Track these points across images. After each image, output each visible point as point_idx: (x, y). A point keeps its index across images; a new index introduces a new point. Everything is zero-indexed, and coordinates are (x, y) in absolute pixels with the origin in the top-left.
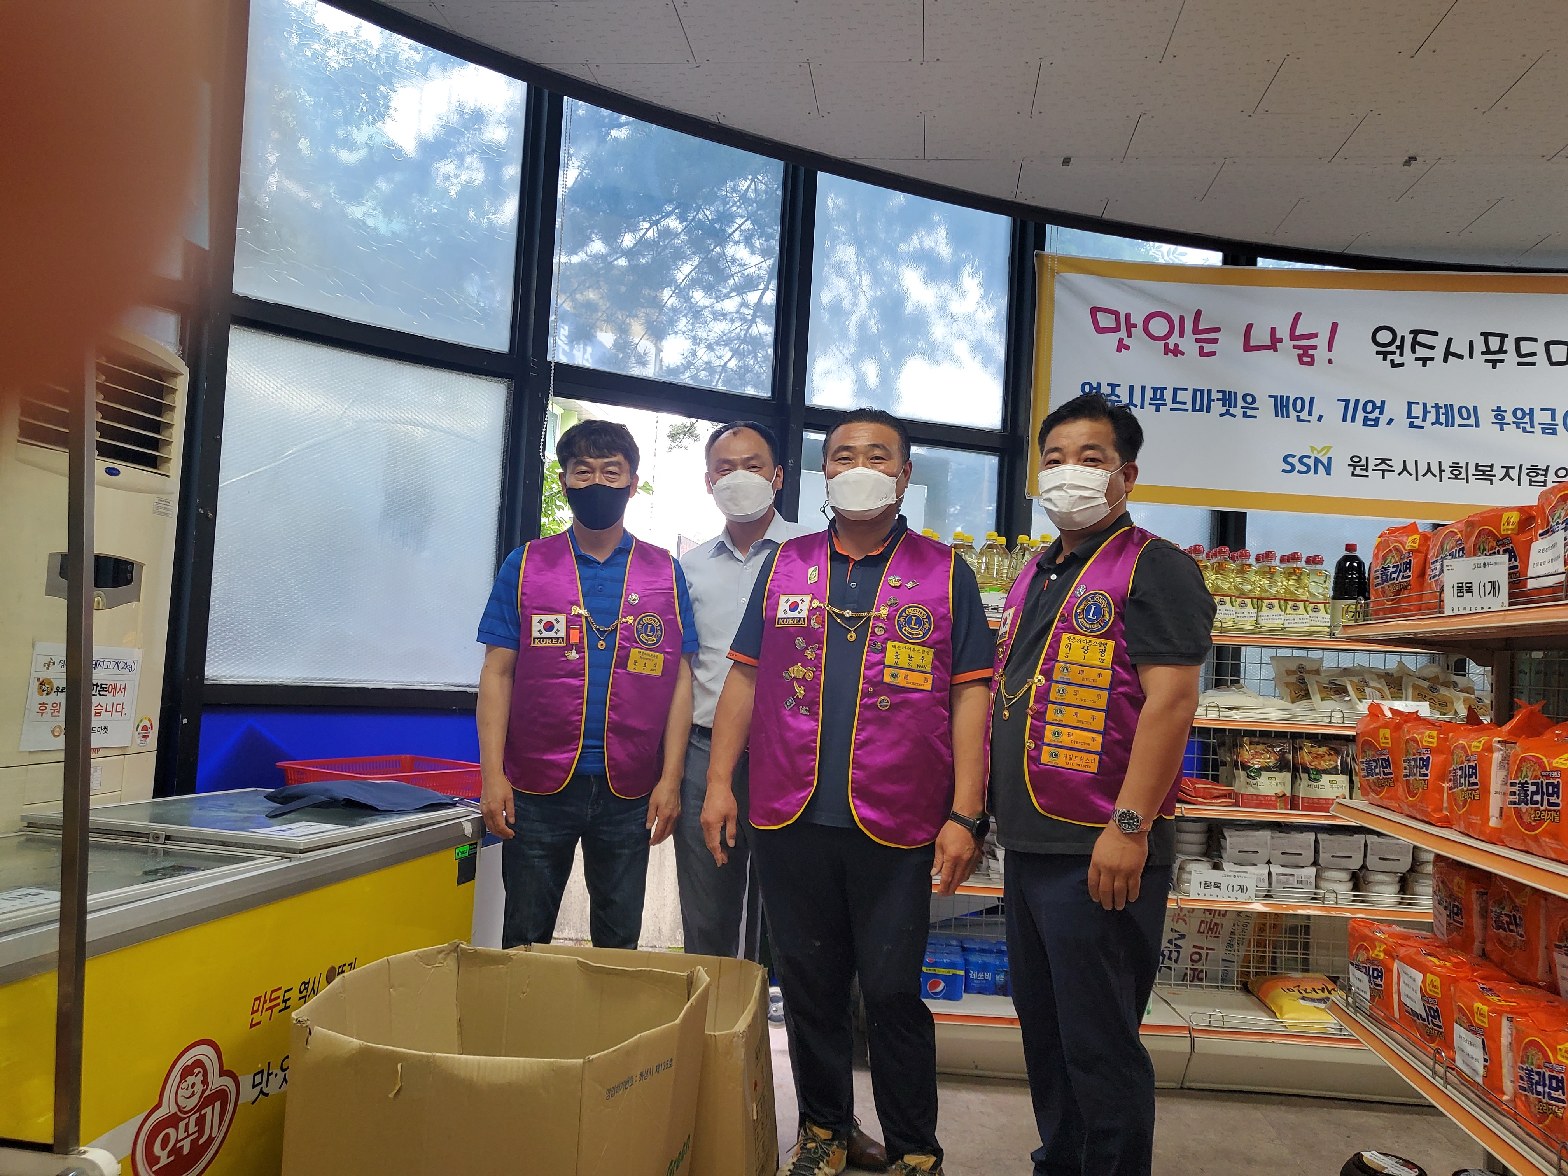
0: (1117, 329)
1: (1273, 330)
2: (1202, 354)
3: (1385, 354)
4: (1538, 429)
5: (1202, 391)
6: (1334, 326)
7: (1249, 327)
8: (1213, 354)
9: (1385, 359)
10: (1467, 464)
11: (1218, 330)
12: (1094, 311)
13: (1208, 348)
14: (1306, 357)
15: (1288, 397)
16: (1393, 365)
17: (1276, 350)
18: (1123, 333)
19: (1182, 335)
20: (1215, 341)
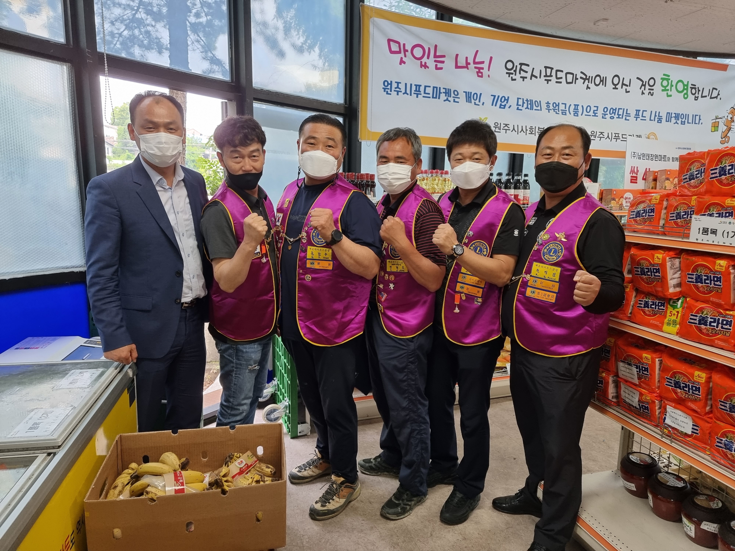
0: (399, 52)
1: (467, 58)
2: (437, 68)
3: (509, 74)
4: (560, 111)
5: (437, 88)
6: (491, 58)
7: (457, 55)
8: (441, 68)
9: (509, 76)
10: (535, 127)
11: (444, 56)
12: (389, 41)
13: (440, 65)
14: (480, 73)
15: (471, 93)
16: (512, 80)
17: (468, 69)
18: (402, 55)
19: (428, 58)
20: (443, 62)
